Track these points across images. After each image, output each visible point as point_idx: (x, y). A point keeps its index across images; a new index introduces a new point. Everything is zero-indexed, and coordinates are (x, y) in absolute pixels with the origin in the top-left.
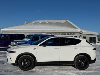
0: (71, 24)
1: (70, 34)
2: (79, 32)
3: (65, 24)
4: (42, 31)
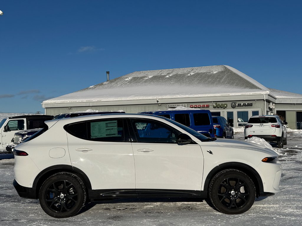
0: (238, 76)
1: (239, 105)
2: (265, 100)
3: (221, 79)
4: (158, 102)
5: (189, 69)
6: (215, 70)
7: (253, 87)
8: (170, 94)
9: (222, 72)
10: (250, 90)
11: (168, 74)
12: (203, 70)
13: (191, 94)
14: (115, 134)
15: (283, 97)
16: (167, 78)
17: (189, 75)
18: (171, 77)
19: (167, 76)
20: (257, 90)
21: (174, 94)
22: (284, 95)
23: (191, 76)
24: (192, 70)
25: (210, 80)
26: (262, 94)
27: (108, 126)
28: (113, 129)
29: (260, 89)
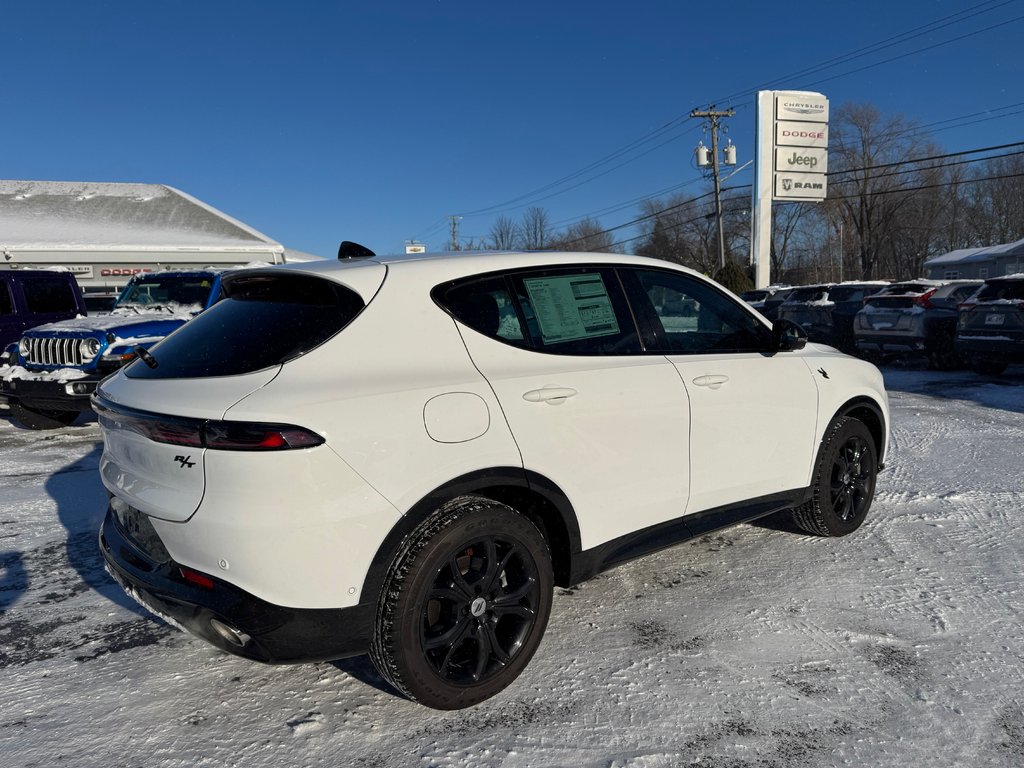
3: (166, 213)
4: (7, 257)
5: (77, 186)
6: (148, 193)
7: (245, 236)
8: (43, 241)
9: (164, 199)
10: (242, 241)
11: (19, 191)
12: (115, 190)
13: (101, 243)
14: (609, 327)
16: (18, 201)
17: (81, 199)
18: (30, 200)
19: (19, 198)
20: (257, 242)
21: (55, 241)
23: (85, 202)
24: (85, 188)
25: (139, 214)
27: (583, 294)
28: (597, 306)
29: (262, 241)
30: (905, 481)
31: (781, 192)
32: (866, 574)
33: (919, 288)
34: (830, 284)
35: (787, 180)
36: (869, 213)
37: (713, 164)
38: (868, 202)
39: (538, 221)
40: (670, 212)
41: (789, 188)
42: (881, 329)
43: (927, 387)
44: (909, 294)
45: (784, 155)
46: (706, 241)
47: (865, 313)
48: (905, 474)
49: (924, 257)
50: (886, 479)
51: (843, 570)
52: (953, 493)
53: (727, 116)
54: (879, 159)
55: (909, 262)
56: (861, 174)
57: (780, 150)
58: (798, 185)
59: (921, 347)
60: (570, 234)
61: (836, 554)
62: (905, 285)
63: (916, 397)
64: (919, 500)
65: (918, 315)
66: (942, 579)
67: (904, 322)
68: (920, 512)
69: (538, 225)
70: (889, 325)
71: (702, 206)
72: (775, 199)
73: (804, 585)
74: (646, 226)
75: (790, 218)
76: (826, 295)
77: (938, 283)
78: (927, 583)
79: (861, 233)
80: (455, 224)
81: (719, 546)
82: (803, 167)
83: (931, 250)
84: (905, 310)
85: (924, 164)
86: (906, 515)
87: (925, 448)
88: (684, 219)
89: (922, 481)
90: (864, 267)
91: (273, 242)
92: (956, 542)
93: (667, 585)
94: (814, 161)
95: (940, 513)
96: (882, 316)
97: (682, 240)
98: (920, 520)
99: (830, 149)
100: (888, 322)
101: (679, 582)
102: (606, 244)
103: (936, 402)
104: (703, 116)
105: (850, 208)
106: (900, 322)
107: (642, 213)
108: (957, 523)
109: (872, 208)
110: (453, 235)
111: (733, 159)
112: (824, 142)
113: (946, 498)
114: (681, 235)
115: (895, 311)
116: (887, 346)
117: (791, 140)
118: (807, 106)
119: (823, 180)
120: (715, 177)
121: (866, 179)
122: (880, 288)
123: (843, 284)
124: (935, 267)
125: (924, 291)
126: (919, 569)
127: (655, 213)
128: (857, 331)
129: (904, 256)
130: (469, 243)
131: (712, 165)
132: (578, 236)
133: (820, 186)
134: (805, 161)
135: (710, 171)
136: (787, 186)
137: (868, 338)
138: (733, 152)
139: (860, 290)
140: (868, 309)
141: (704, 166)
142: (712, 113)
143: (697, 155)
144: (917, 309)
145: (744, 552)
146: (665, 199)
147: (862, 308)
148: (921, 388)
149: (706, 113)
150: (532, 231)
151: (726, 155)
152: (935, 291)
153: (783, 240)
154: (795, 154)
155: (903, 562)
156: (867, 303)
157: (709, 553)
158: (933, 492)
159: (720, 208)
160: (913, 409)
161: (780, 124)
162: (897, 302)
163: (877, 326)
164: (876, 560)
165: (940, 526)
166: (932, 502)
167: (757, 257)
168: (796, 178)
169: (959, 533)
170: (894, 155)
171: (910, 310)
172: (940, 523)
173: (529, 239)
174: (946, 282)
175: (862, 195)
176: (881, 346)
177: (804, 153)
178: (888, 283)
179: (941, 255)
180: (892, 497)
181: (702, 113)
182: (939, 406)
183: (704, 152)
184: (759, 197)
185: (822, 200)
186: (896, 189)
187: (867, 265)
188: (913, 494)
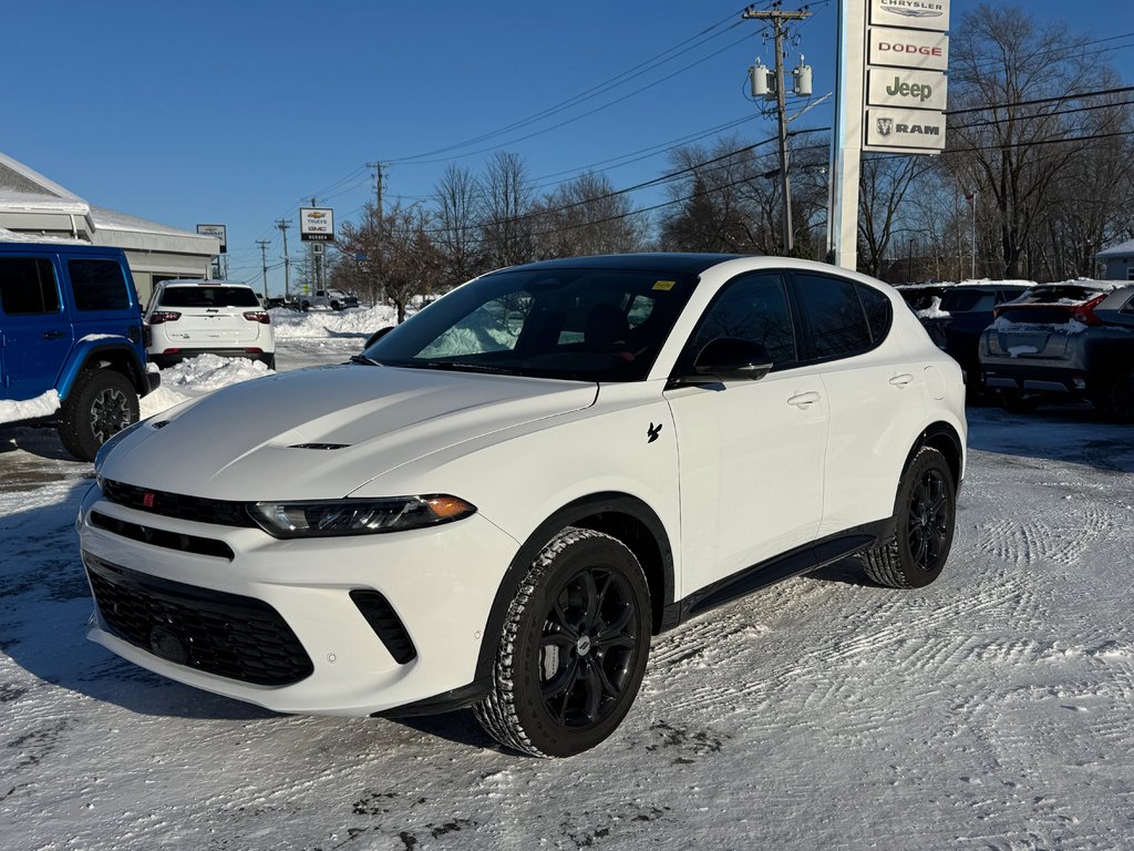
2: (75, 231)
7: (26, 186)
10: (18, 194)
15: (115, 228)
20: (45, 197)
22: (120, 224)
26: (65, 211)
29: (55, 195)
30: (1034, 621)
31: (874, 138)
32: (945, 811)
33: (1078, 293)
34: (945, 284)
35: (885, 120)
36: (1015, 175)
37: (777, 93)
38: (1014, 160)
39: (511, 175)
40: (714, 165)
41: (888, 132)
42: (1020, 356)
43: (1087, 450)
44: (1063, 302)
45: (881, 80)
46: (769, 214)
47: (996, 331)
48: (1036, 607)
49: (1098, 245)
50: (1004, 616)
51: (905, 803)
52: (1110, 644)
53: (799, 18)
54: (1032, 93)
55: (1076, 251)
56: (1002, 114)
57: (874, 73)
58: (901, 128)
59: (1081, 385)
60: (564, 197)
61: (899, 769)
62: (1058, 287)
63: (1069, 468)
64: (1053, 657)
65: (1076, 335)
66: (1076, 821)
67: (1056, 346)
68: (1051, 682)
69: (511, 180)
70: (1033, 350)
71: (763, 157)
72: (865, 148)
73: (831, 837)
74: (681, 188)
75: (896, 182)
76: (938, 301)
77: (1108, 285)
78: (1049, 829)
79: (1003, 208)
80: (380, 176)
81: (696, 750)
82: (910, 101)
83: (1108, 234)
84: (1058, 327)
85: (1094, 101)
86: (1028, 688)
87: (1074, 559)
88: (737, 177)
89: (1063, 621)
90: (1006, 257)
91: (73, 197)
92: (1107, 743)
93: (582, 839)
94: (926, 91)
95: (1085, 684)
96: (1022, 335)
97: (734, 210)
98: (1052, 696)
99: (953, 76)
100: (1031, 345)
101: (606, 832)
102: (620, 213)
103: (1100, 476)
104: (762, 18)
105: (987, 167)
106: (1049, 345)
107: (672, 167)
108: (1112, 703)
109: (1019, 168)
110: (379, 194)
111: (807, 87)
112: (942, 61)
113: (1097, 655)
114: (732, 204)
115: (1043, 328)
116: (1027, 383)
117: (891, 57)
118: (916, 5)
119: (940, 122)
120: (780, 113)
121: (1012, 119)
122: (1018, 291)
123: (963, 283)
124: (1112, 259)
125: (1086, 296)
126: (1038, 799)
127: (691, 165)
128: (984, 360)
129: (1069, 243)
130: (394, 204)
131: (774, 95)
132: (576, 200)
133: (935, 131)
134: (912, 90)
135: (773, 104)
136: (885, 131)
137: (1002, 371)
138: (807, 75)
139: (991, 294)
140: (1001, 323)
141: (763, 95)
142: (775, 13)
143: (753, 77)
144: (1075, 326)
145: (738, 764)
146: (709, 146)
147: (992, 321)
148: (1077, 453)
149: (767, 13)
150: (501, 190)
151: (798, 78)
152: (1104, 296)
153: (885, 215)
154: (897, 79)
155: (1012, 785)
156: (998, 315)
157: (675, 767)
158: (1077, 642)
159: (787, 162)
160: (1060, 488)
161: (875, 31)
162: (1045, 315)
163: (1014, 351)
164: (966, 779)
165: (1084, 709)
166: (1072, 662)
167: (836, 241)
168: (898, 117)
169: (1112, 725)
170: (1052, 88)
171: (1065, 326)
172: (1083, 703)
173: (497, 203)
174: (1120, 284)
175: (1005, 147)
176: (1020, 383)
177: (909, 77)
178: (1034, 284)
179: (1122, 241)
180: (1008, 653)
181: (760, 13)
182: (1103, 483)
183: (762, 74)
184: (841, 146)
185: (939, 152)
186: (1055, 138)
187: (1012, 255)
188: (1044, 646)
